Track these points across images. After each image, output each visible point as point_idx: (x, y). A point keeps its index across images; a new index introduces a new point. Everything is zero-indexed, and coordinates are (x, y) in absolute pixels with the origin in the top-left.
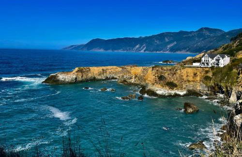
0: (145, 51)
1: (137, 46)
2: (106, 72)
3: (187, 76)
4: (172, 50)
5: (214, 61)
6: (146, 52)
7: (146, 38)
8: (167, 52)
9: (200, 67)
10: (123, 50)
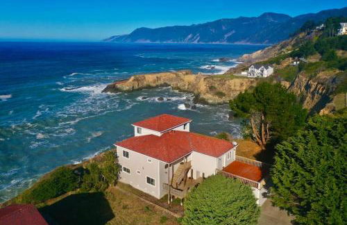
0: (198, 42)
1: (190, 36)
2: (160, 79)
3: (235, 86)
4: (229, 39)
5: (259, 71)
6: (201, 43)
7: (200, 26)
8: (225, 43)
9: (247, 78)
10: (174, 41)
